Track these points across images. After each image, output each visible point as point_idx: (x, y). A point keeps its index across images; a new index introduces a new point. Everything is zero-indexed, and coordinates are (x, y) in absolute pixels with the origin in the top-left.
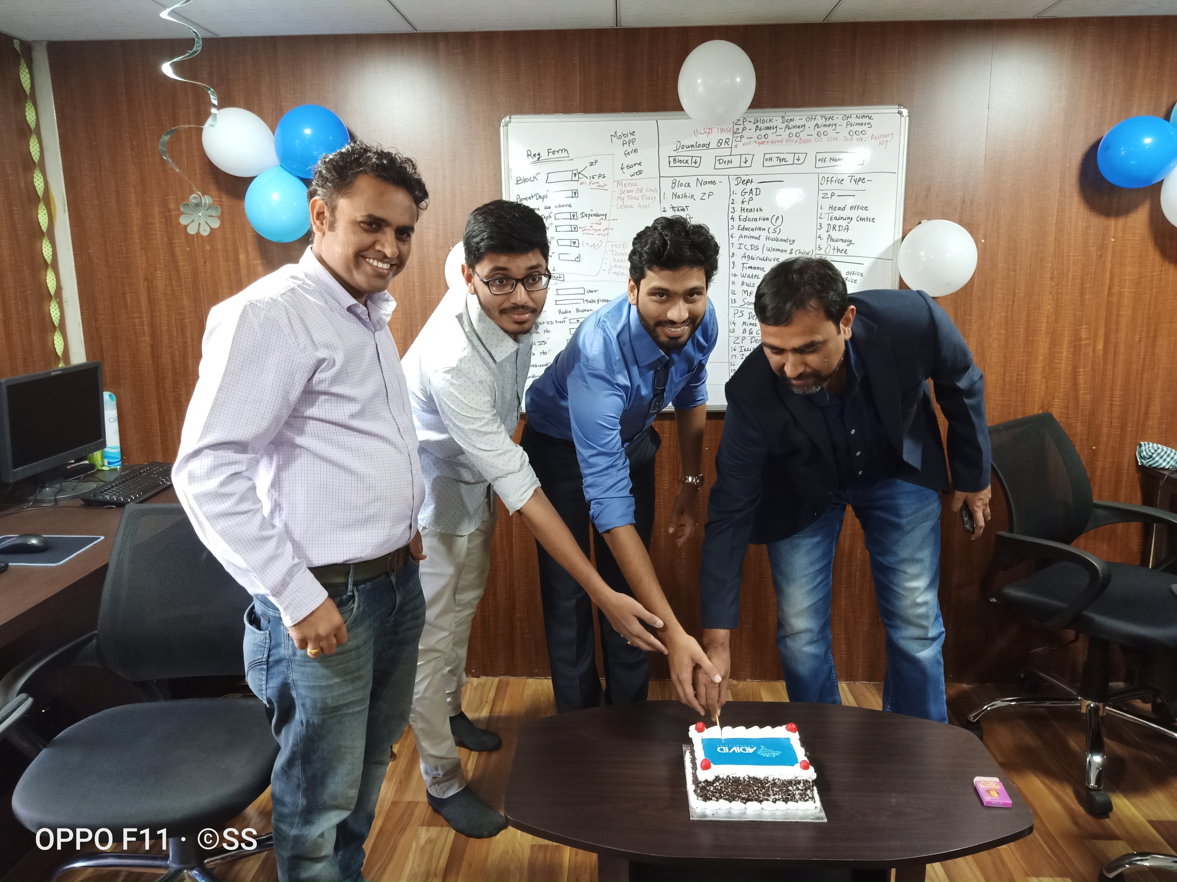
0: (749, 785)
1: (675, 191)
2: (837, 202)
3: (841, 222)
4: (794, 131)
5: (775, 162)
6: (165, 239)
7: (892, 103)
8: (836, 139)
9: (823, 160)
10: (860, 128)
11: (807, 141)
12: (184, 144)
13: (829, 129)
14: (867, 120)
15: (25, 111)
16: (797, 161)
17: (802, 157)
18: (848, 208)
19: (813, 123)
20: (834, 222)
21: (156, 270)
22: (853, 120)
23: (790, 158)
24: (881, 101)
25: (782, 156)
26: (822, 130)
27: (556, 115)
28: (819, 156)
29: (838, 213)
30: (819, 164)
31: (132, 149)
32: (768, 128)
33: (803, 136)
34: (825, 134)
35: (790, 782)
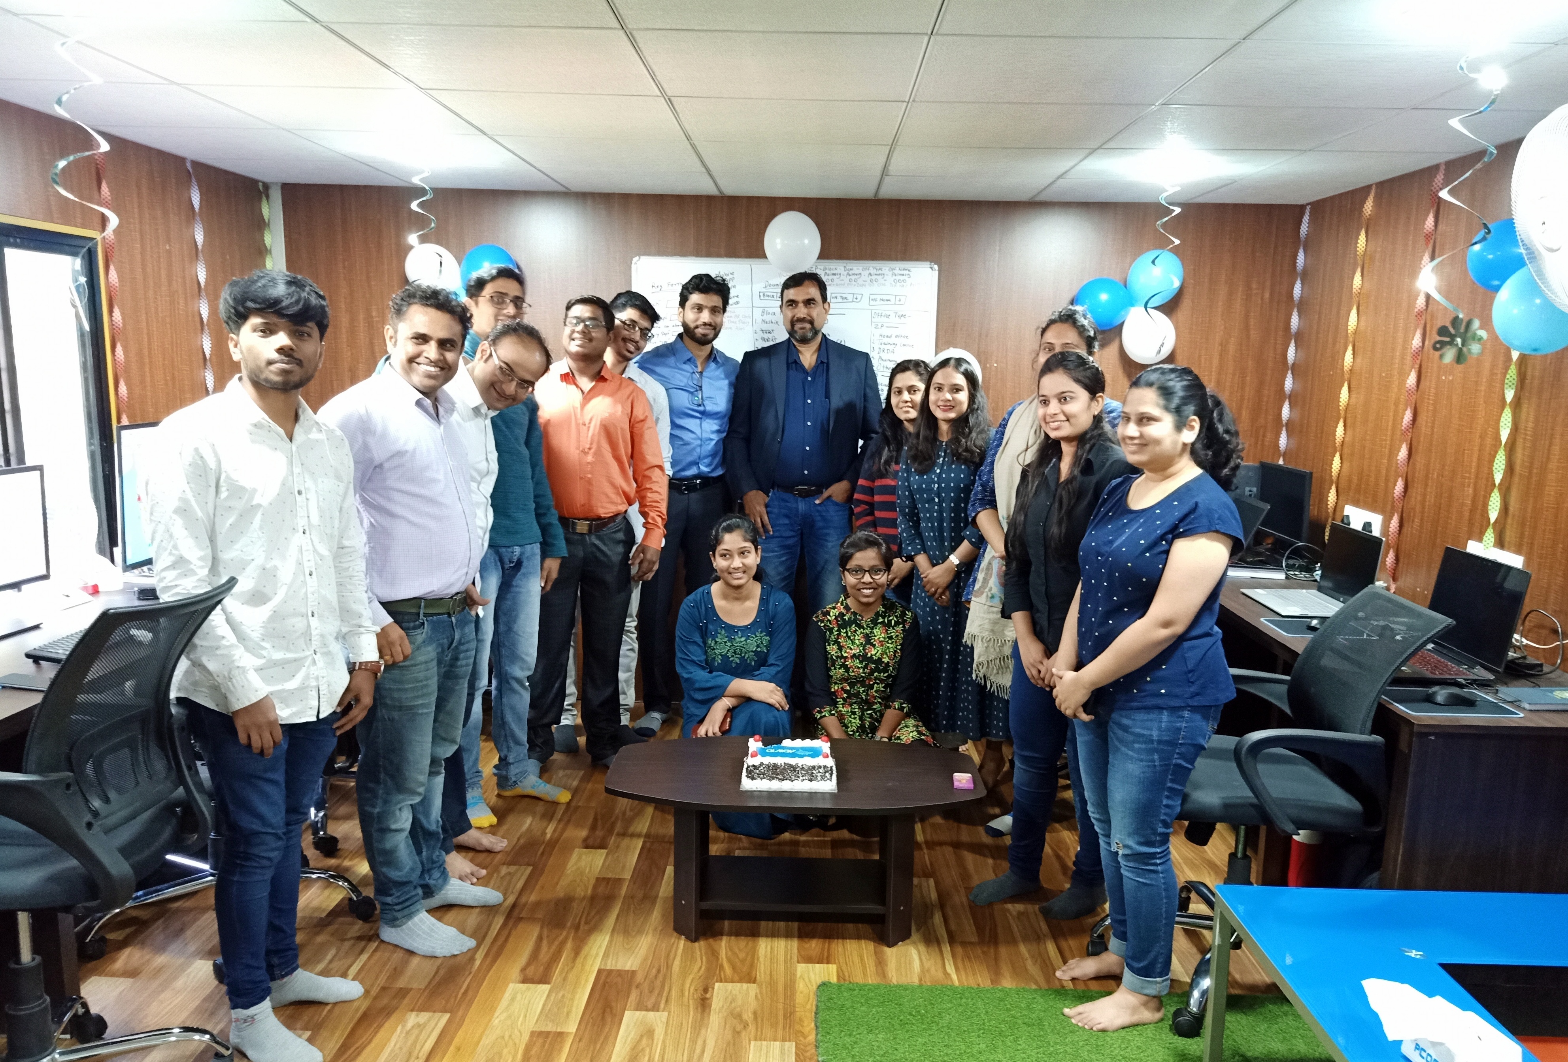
0: (784, 769)
1: (764, 318)
2: (885, 331)
3: (888, 347)
4: (853, 277)
5: (839, 300)
6: (368, 339)
7: (926, 260)
8: (884, 285)
9: (875, 300)
10: (902, 278)
11: (862, 285)
12: (386, 267)
13: (879, 277)
14: (907, 272)
15: (263, 236)
16: (855, 300)
17: (859, 297)
18: (893, 336)
19: (867, 272)
20: (883, 347)
21: (358, 363)
22: (897, 271)
23: (850, 298)
24: (918, 258)
25: (844, 296)
26: (874, 277)
27: (675, 258)
28: (872, 297)
29: (886, 340)
30: (872, 303)
31: (344, 268)
32: (834, 274)
33: (860, 281)
34: (876, 280)
35: (814, 768)
